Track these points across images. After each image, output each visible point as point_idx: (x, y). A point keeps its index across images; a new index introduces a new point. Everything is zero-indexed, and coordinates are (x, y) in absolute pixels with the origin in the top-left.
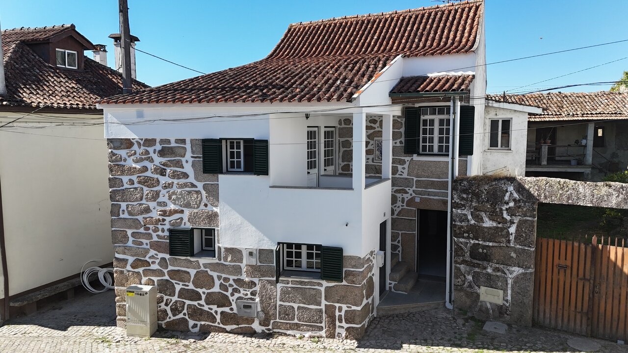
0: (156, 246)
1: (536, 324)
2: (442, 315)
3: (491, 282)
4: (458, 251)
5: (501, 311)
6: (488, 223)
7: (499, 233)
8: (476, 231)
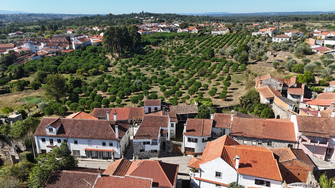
0: (138, 151)
1: (173, 153)
2: (165, 153)
3: (170, 150)
4: (167, 147)
5: (171, 152)
6: (169, 145)
7: (170, 146)
8: (168, 146)
